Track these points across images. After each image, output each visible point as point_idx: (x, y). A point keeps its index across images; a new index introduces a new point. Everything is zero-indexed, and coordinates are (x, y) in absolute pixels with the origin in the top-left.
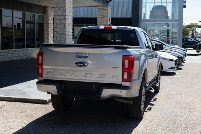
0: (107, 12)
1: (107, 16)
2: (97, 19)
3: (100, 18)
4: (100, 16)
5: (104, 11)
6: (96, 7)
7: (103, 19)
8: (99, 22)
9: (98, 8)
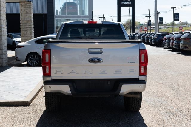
0: (30, 7)
1: (30, 12)
2: (20, 15)
3: (22, 14)
4: (23, 12)
5: (27, 7)
6: (17, 2)
7: (26, 14)
8: (22, 18)
9: (20, 3)
